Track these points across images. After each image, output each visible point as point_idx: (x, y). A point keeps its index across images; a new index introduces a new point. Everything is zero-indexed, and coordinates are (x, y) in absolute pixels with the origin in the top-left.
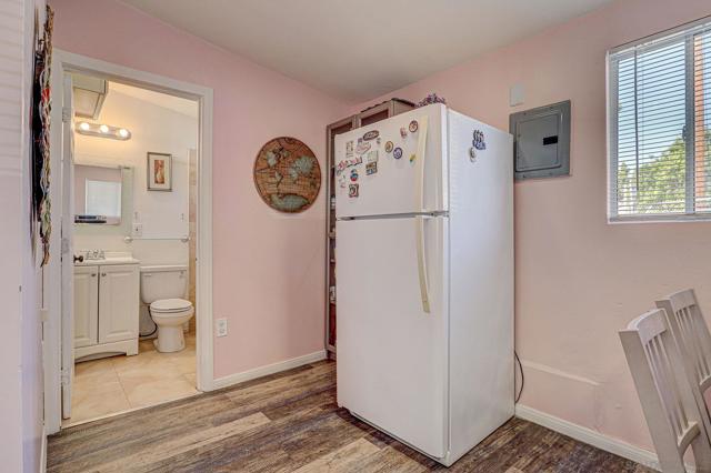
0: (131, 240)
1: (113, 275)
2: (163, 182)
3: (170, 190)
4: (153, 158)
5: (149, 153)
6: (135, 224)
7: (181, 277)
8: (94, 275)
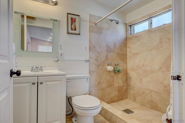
0: (58, 60)
1: (48, 83)
2: (75, 30)
3: (79, 34)
4: (70, 16)
5: (68, 14)
6: (60, 52)
7: (87, 81)
8: (34, 84)
